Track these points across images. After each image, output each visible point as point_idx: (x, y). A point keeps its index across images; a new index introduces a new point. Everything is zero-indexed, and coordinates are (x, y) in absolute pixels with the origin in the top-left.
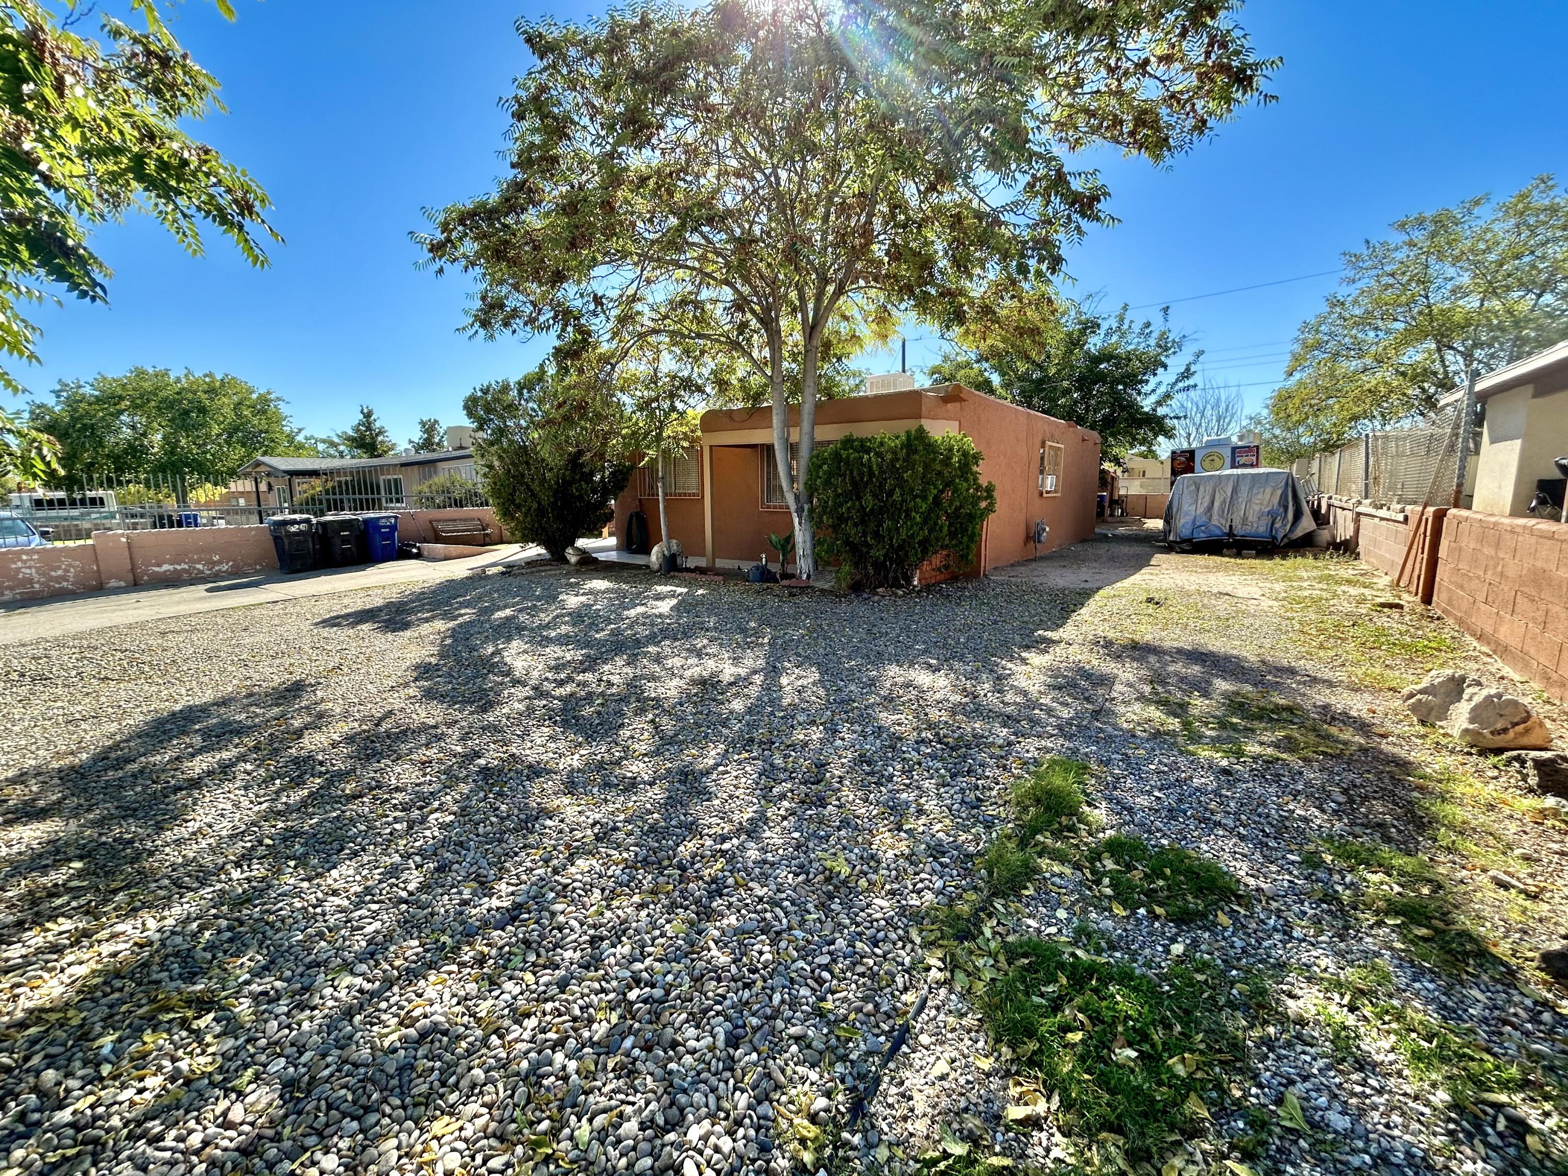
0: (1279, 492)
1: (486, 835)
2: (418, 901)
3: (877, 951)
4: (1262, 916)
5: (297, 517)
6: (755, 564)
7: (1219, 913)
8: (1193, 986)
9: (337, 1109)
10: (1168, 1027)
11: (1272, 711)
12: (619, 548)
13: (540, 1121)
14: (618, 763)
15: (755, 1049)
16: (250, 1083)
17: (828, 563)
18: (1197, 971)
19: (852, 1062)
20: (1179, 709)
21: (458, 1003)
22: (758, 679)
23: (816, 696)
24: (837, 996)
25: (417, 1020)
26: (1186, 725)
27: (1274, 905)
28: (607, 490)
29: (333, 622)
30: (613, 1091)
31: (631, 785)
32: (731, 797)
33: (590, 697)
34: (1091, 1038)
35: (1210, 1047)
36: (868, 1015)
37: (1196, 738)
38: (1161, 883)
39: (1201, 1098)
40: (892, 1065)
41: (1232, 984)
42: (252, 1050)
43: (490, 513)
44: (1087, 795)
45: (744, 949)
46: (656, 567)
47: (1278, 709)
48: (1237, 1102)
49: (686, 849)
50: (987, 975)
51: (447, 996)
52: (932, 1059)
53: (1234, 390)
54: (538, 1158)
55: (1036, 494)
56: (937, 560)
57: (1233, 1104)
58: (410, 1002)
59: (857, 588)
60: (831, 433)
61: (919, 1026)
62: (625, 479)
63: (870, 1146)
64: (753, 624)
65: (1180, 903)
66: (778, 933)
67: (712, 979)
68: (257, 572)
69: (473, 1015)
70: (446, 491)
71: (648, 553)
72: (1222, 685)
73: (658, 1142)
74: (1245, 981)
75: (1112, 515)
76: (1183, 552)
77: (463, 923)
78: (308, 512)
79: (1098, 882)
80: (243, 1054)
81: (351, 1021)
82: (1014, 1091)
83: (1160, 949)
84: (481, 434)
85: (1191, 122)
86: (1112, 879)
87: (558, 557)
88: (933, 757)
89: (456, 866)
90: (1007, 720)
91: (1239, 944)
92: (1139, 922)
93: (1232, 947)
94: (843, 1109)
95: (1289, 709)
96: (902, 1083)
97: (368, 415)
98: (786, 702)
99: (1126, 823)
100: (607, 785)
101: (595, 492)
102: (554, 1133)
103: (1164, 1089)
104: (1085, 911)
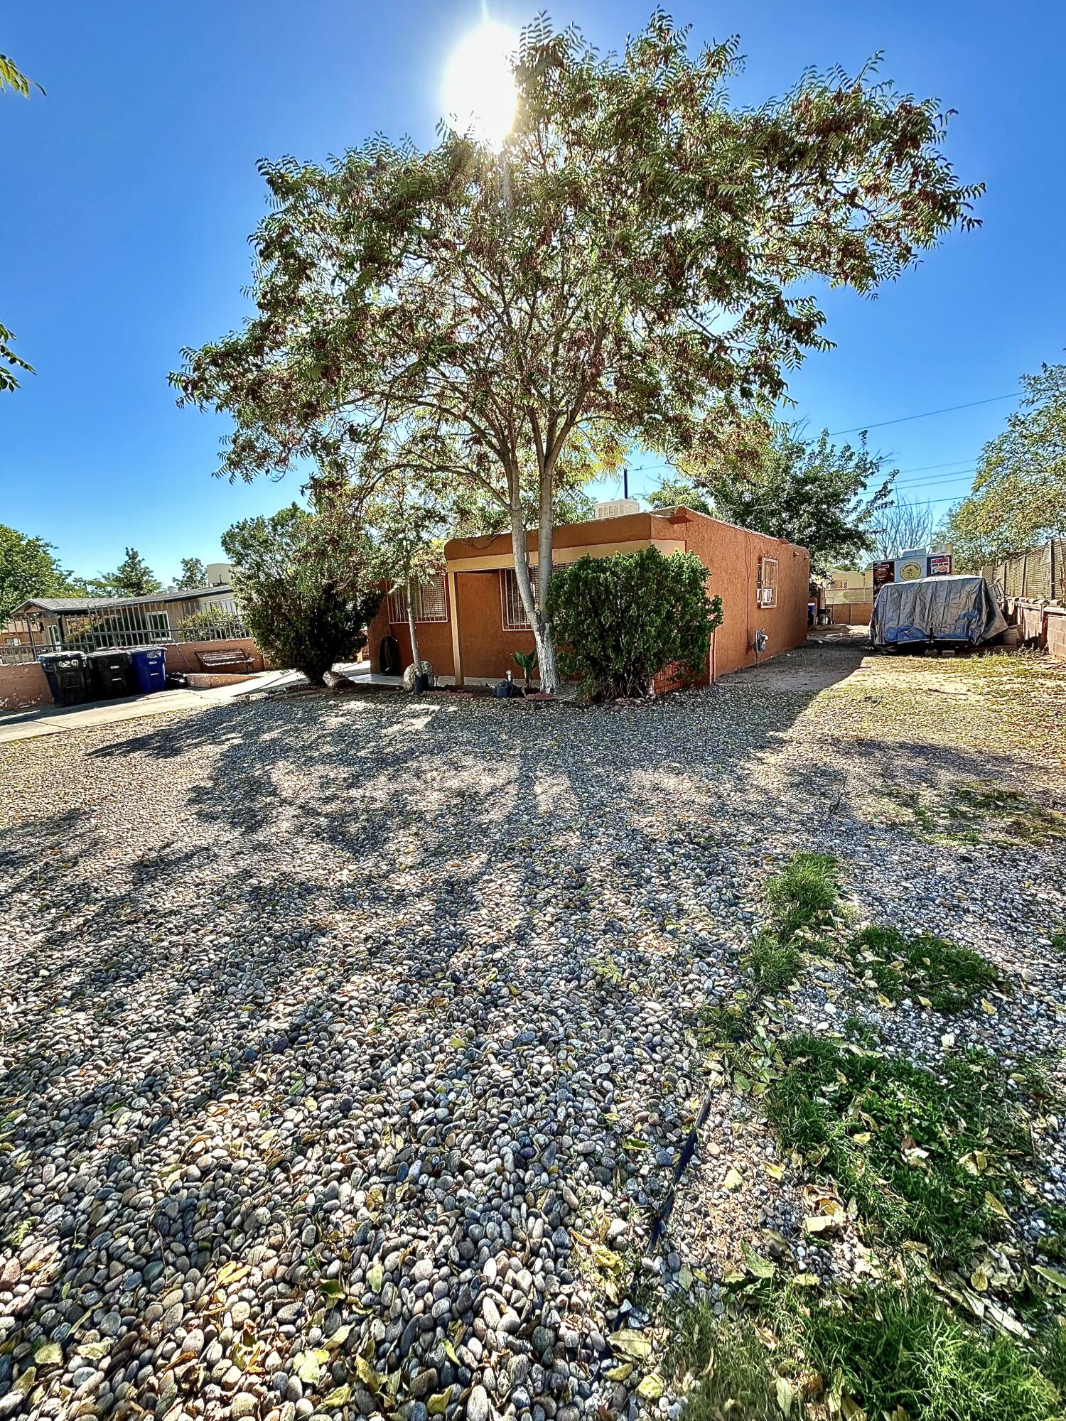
0: (974, 596)
1: (261, 954)
2: (196, 1026)
3: (654, 1056)
4: (1024, 1002)
5: (68, 653)
6: (501, 680)
7: (983, 1001)
8: (971, 1078)
9: (119, 1259)
10: (953, 1123)
11: (998, 799)
12: (373, 671)
13: (329, 1263)
14: (385, 876)
15: (545, 1170)
16: (26, 1235)
17: (571, 678)
18: (972, 1062)
19: (643, 1177)
20: (910, 801)
21: (240, 1135)
22: (513, 789)
23: (571, 804)
24: (620, 1106)
25: (198, 1155)
26: (919, 814)
27: (1034, 990)
28: (358, 619)
29: (105, 752)
30: (404, 1224)
31: (401, 899)
32: (497, 905)
33: (354, 815)
34: (878, 1138)
35: (996, 1141)
36: (653, 1125)
37: (929, 827)
38: (922, 973)
39: (997, 1197)
40: (683, 1179)
41: (1008, 1074)
42: (28, 1198)
43: (251, 643)
44: (839, 888)
45: (524, 1064)
46: (409, 687)
47: (1001, 796)
48: (1032, 1199)
49: (457, 962)
50: (767, 1077)
51: (228, 1127)
52: (723, 1170)
53: (924, 507)
54: (330, 1305)
55: (755, 606)
56: (670, 671)
57: (1030, 1202)
58: (190, 1135)
59: (597, 700)
60: (567, 557)
61: (705, 1134)
62: (376, 606)
63: (672, 1270)
64: (504, 737)
65: (944, 992)
66: (555, 1043)
67: (494, 1095)
68: (32, 707)
69: (256, 1147)
70: (206, 624)
71: (401, 674)
72: (945, 776)
73: (454, 1280)
74: (1018, 1069)
75: (820, 623)
76: (889, 654)
77: (241, 1047)
78: (78, 649)
79: (861, 975)
80: (20, 1204)
81: (130, 1160)
82: (810, 1200)
83: (931, 1040)
84: (239, 569)
85: (896, 249)
86: (874, 971)
87: (317, 682)
88: (687, 856)
89: (232, 989)
90: (752, 817)
91: (1006, 1031)
92: (906, 1013)
93: (1001, 1035)
94: (641, 1232)
95: (1013, 796)
96: (696, 1199)
97: (133, 556)
98: (542, 809)
99: (878, 914)
100: (376, 899)
101: (348, 620)
102: (345, 1273)
103: (961, 1191)
104: (852, 1005)
